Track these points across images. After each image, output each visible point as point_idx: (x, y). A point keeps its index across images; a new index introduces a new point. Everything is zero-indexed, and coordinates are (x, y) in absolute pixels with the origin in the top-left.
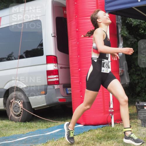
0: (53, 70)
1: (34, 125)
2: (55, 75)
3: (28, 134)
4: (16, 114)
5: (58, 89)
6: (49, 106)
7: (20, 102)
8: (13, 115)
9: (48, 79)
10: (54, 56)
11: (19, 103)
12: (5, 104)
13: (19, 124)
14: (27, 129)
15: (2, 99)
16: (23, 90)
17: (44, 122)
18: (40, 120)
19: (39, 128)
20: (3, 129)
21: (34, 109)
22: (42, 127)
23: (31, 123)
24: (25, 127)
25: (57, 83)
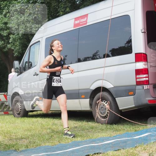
0: (143, 69)
1: (121, 127)
2: (145, 74)
3: (114, 137)
4: (103, 116)
5: (148, 89)
6: (137, 108)
7: (106, 103)
8: (99, 117)
9: (136, 78)
10: (143, 53)
11: (106, 105)
12: (91, 105)
13: (105, 127)
14: (114, 131)
15: (88, 100)
16: (109, 90)
17: (132, 125)
18: (128, 123)
19: (127, 131)
20: (89, 131)
21: (121, 111)
22: (129, 130)
23: (118, 125)
24: (112, 129)
25: (147, 83)
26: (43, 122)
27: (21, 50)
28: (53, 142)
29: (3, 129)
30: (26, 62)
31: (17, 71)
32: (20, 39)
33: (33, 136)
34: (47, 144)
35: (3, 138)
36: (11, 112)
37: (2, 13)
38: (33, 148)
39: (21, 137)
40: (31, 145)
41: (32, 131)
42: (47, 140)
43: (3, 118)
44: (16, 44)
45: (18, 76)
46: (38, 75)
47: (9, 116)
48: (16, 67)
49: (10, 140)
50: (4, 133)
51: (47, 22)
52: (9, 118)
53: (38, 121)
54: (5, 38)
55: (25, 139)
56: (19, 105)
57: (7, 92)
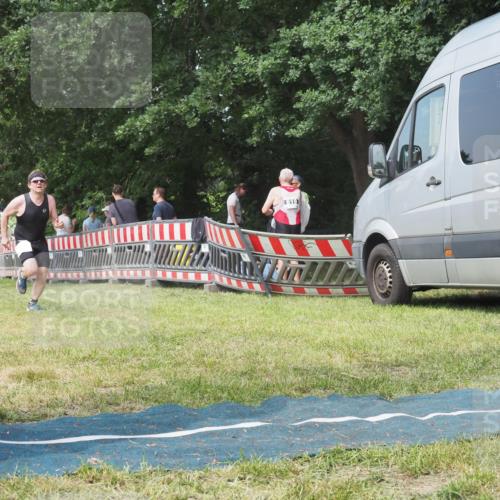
26: (456, 321)
27: (387, 111)
28: (489, 381)
29: (344, 335)
30: (405, 148)
31: (380, 172)
32: (384, 82)
33: (430, 359)
34: (473, 385)
35: (346, 361)
36: (365, 290)
37: (333, 10)
38: (432, 393)
39: (397, 361)
40: (427, 385)
41: (426, 346)
42: (471, 372)
43: (342, 305)
44: (371, 96)
45: (381, 186)
46: (439, 183)
47: (358, 299)
48: (375, 163)
49: (366, 366)
50: (349, 347)
51: (463, 28)
52: (360, 307)
53: (440, 316)
54: (341, 80)
55: (407, 365)
56: (387, 270)
57: (352, 233)
